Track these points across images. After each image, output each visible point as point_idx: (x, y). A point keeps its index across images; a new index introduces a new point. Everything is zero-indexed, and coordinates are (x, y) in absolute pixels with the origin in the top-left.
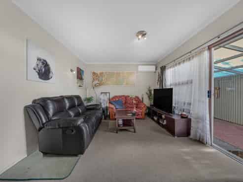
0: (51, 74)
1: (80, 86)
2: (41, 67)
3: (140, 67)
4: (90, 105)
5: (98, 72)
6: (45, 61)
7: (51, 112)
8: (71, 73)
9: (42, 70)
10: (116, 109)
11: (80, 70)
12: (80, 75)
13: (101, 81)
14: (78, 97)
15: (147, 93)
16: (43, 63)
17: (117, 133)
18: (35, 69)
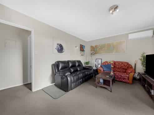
0: (63, 50)
1: (82, 55)
2: (59, 47)
3: (130, 35)
4: (87, 67)
5: (94, 45)
6: (60, 44)
7: (60, 68)
8: (75, 48)
9: (59, 49)
10: (104, 71)
11: (82, 45)
12: (82, 48)
13: (96, 51)
14: (79, 62)
15: (141, 60)
16: (60, 46)
17: (96, 87)
18: (56, 49)
